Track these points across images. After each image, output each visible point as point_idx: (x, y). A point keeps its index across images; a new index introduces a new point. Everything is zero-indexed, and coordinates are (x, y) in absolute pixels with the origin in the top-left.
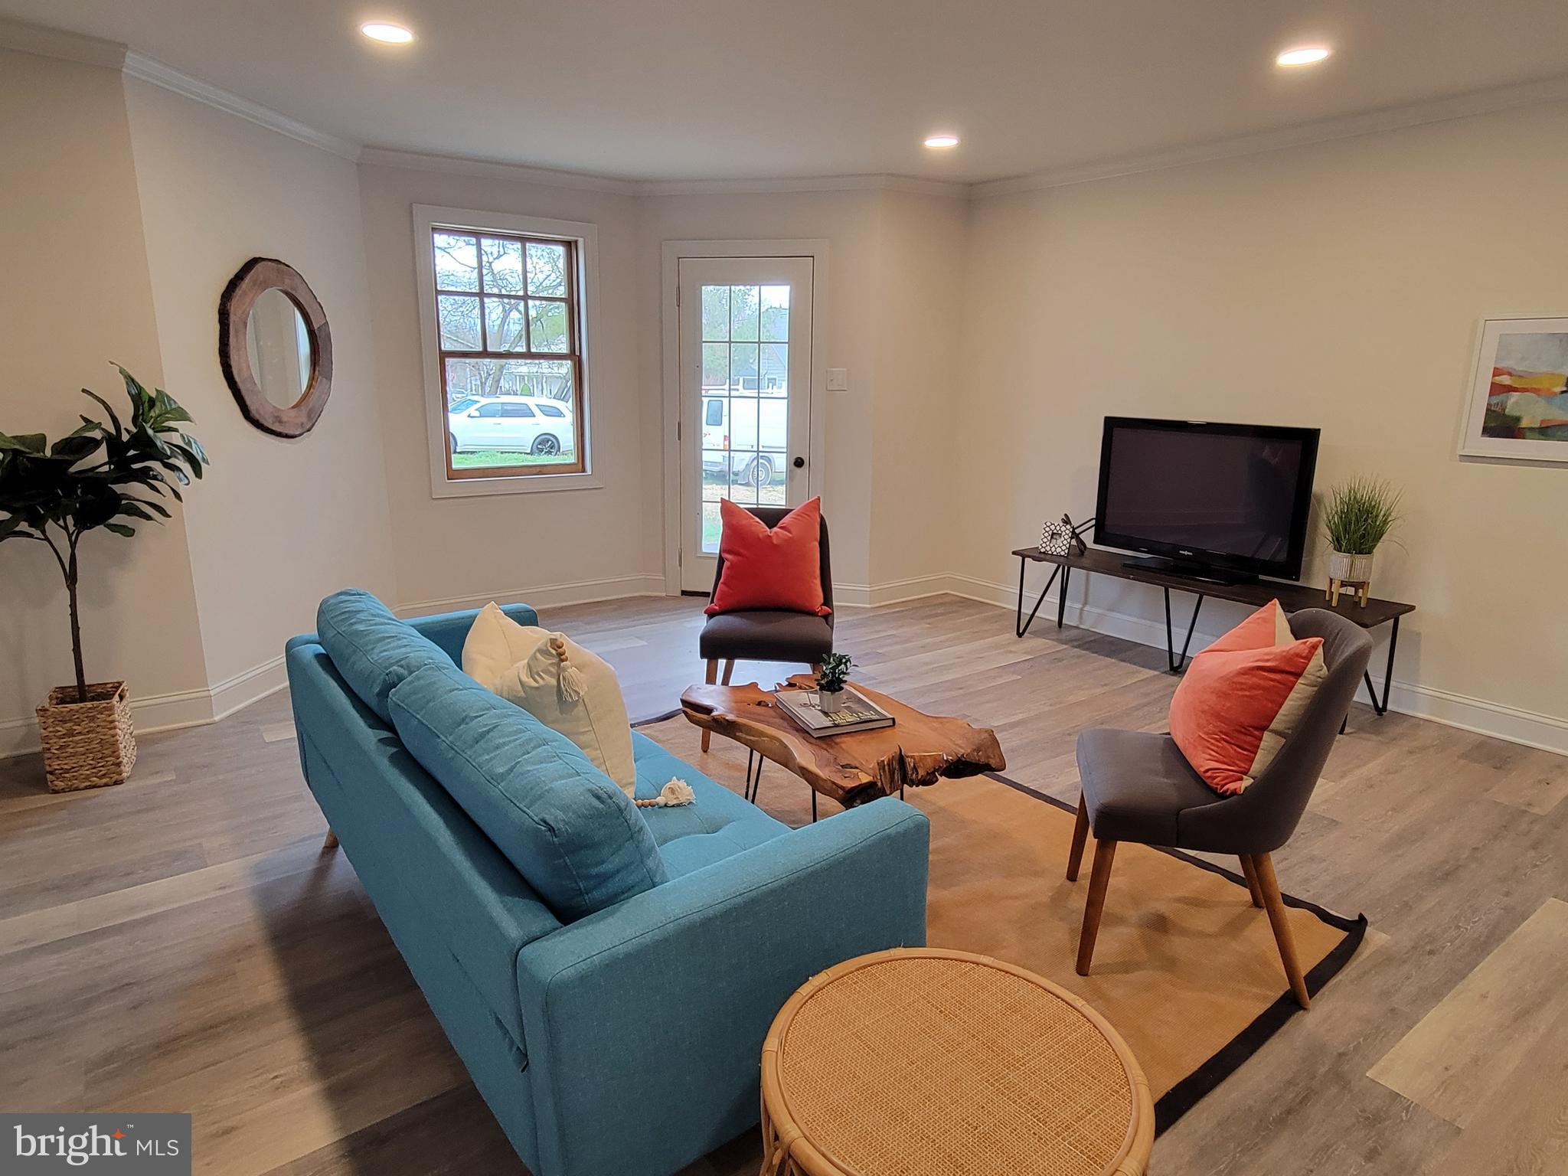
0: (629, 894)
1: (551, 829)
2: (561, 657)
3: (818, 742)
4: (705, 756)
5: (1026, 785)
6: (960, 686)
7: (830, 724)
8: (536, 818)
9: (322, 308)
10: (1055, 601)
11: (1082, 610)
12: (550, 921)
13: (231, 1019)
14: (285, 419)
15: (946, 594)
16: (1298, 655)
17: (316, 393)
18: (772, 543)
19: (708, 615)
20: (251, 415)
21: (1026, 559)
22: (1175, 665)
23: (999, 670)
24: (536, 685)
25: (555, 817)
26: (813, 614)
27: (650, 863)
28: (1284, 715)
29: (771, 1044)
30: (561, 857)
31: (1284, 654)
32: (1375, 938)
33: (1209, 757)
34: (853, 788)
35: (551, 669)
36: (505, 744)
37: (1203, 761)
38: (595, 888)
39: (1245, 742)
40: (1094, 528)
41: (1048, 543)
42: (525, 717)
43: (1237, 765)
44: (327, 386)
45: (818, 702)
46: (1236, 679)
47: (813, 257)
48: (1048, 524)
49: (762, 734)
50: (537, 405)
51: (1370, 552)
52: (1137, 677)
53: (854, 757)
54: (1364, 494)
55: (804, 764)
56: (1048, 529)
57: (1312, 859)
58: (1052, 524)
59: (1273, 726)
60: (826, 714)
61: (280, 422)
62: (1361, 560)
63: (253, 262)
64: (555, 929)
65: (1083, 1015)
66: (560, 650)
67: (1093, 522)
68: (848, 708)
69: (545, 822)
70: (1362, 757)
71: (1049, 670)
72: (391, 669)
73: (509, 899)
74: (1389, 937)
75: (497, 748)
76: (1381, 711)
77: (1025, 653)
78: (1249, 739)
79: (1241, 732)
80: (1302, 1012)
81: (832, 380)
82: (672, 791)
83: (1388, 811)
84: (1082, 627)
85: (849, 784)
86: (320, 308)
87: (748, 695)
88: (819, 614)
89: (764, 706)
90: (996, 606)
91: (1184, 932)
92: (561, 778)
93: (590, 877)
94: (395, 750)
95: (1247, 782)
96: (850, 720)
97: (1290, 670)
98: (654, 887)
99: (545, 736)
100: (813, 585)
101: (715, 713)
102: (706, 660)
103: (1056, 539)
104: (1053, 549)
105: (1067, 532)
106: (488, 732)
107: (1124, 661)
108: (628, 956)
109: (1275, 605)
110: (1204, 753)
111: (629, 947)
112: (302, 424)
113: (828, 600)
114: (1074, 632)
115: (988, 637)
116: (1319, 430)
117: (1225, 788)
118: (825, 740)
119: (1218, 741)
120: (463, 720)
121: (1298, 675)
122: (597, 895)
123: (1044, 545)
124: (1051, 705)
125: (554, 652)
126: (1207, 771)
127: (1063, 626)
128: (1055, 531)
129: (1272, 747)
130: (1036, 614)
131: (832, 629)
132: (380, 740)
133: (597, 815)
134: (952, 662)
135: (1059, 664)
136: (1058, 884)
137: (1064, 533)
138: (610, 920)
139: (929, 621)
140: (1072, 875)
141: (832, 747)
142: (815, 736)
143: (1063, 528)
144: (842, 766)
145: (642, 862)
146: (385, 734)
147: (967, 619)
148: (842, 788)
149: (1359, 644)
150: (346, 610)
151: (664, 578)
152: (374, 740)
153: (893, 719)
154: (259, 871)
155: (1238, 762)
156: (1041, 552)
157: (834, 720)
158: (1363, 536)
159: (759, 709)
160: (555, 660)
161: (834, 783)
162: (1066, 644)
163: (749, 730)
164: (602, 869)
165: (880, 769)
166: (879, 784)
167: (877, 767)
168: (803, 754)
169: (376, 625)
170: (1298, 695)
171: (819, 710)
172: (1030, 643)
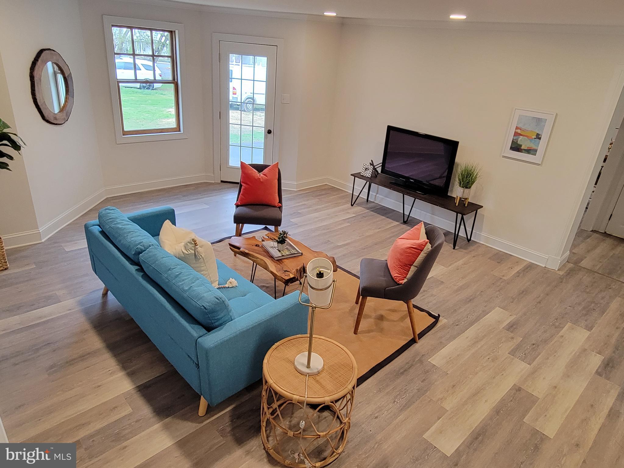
0: (226, 323)
1: (205, 308)
2: (196, 244)
3: (277, 262)
4: (236, 258)
5: (346, 269)
6: (328, 228)
7: (281, 255)
8: (201, 305)
9: (68, 67)
10: (366, 191)
11: (376, 196)
12: (204, 331)
13: (89, 354)
14: (58, 118)
15: (326, 184)
16: (422, 245)
17: (69, 105)
18: (260, 181)
19: (236, 206)
20: (45, 118)
21: (356, 178)
22: (405, 220)
23: (343, 221)
24: (188, 253)
25: (206, 305)
26: (275, 207)
27: (231, 314)
28: (418, 262)
29: (265, 361)
30: (208, 315)
31: (419, 244)
32: (442, 321)
33: (396, 272)
34: (288, 279)
35: (193, 248)
36: (185, 279)
37: (394, 274)
38: (216, 322)
39: (406, 269)
40: (381, 167)
41: (364, 172)
42: (189, 268)
43: (404, 276)
44: (72, 101)
45: (277, 246)
46: (405, 250)
47: (277, 46)
48: (365, 165)
49: (258, 258)
50: (141, 64)
51: (470, 188)
52: (391, 225)
53: (288, 267)
54: (470, 168)
55: (272, 270)
56: (364, 167)
57: (432, 295)
58: (366, 165)
59: (414, 265)
60: (280, 251)
61: (56, 119)
62: (467, 190)
63: (41, 51)
64: (206, 333)
65: (345, 352)
66: (195, 242)
67: (381, 164)
68: (287, 249)
69: (203, 306)
70: (458, 258)
71: (361, 221)
72: (138, 247)
73: (192, 325)
74: (447, 321)
75: (183, 280)
76: (469, 240)
77: (353, 213)
78: (407, 268)
79: (405, 266)
80: (415, 344)
81: (283, 99)
82: (231, 283)
83: (460, 279)
84: (375, 202)
85: (287, 278)
86: (67, 67)
87: (252, 242)
88: (277, 206)
89: (258, 246)
90: (345, 191)
91: (388, 320)
92: (206, 292)
93: (215, 319)
94: (143, 274)
95: (406, 280)
96: (288, 254)
97: (420, 248)
98: (232, 320)
99: (198, 277)
100: (275, 196)
101: (241, 250)
102: (236, 224)
103: (367, 171)
104: (366, 174)
105: (371, 168)
106: (179, 274)
107: (388, 218)
108: (227, 340)
109: (422, 224)
110: (395, 271)
111: (227, 338)
112: (64, 118)
113: (280, 201)
114: (373, 204)
115: (341, 206)
116: (459, 142)
117: (399, 282)
118: (279, 261)
119: (398, 268)
120: (170, 269)
121: (422, 251)
122: (217, 324)
123: (363, 173)
124: (360, 237)
125: (193, 243)
126: (395, 277)
127: (368, 201)
128: (367, 168)
129: (413, 271)
130: (360, 196)
131: (282, 212)
132: (136, 270)
133: (217, 304)
134: (326, 217)
135: (365, 219)
136: (352, 305)
137: (370, 169)
138: (221, 331)
139: (319, 197)
140: (357, 303)
141: (282, 264)
142: (276, 259)
143: (370, 167)
144: (284, 271)
145: (229, 314)
146: (137, 267)
147: (333, 197)
148: (284, 279)
149: (439, 242)
150: (110, 218)
151: (213, 175)
152: (134, 270)
153: (302, 253)
154: (81, 303)
155: (404, 275)
156: (361, 175)
157: (282, 254)
158: (468, 183)
159: (256, 248)
160: (194, 245)
161: (282, 277)
162: (368, 210)
163: (253, 256)
164: (219, 317)
165: (297, 272)
166: (296, 277)
167: (296, 271)
168: (272, 267)
169: (125, 225)
170: (422, 256)
171: (278, 249)
172: (357, 209)
